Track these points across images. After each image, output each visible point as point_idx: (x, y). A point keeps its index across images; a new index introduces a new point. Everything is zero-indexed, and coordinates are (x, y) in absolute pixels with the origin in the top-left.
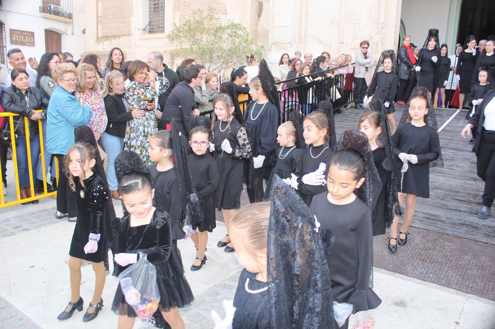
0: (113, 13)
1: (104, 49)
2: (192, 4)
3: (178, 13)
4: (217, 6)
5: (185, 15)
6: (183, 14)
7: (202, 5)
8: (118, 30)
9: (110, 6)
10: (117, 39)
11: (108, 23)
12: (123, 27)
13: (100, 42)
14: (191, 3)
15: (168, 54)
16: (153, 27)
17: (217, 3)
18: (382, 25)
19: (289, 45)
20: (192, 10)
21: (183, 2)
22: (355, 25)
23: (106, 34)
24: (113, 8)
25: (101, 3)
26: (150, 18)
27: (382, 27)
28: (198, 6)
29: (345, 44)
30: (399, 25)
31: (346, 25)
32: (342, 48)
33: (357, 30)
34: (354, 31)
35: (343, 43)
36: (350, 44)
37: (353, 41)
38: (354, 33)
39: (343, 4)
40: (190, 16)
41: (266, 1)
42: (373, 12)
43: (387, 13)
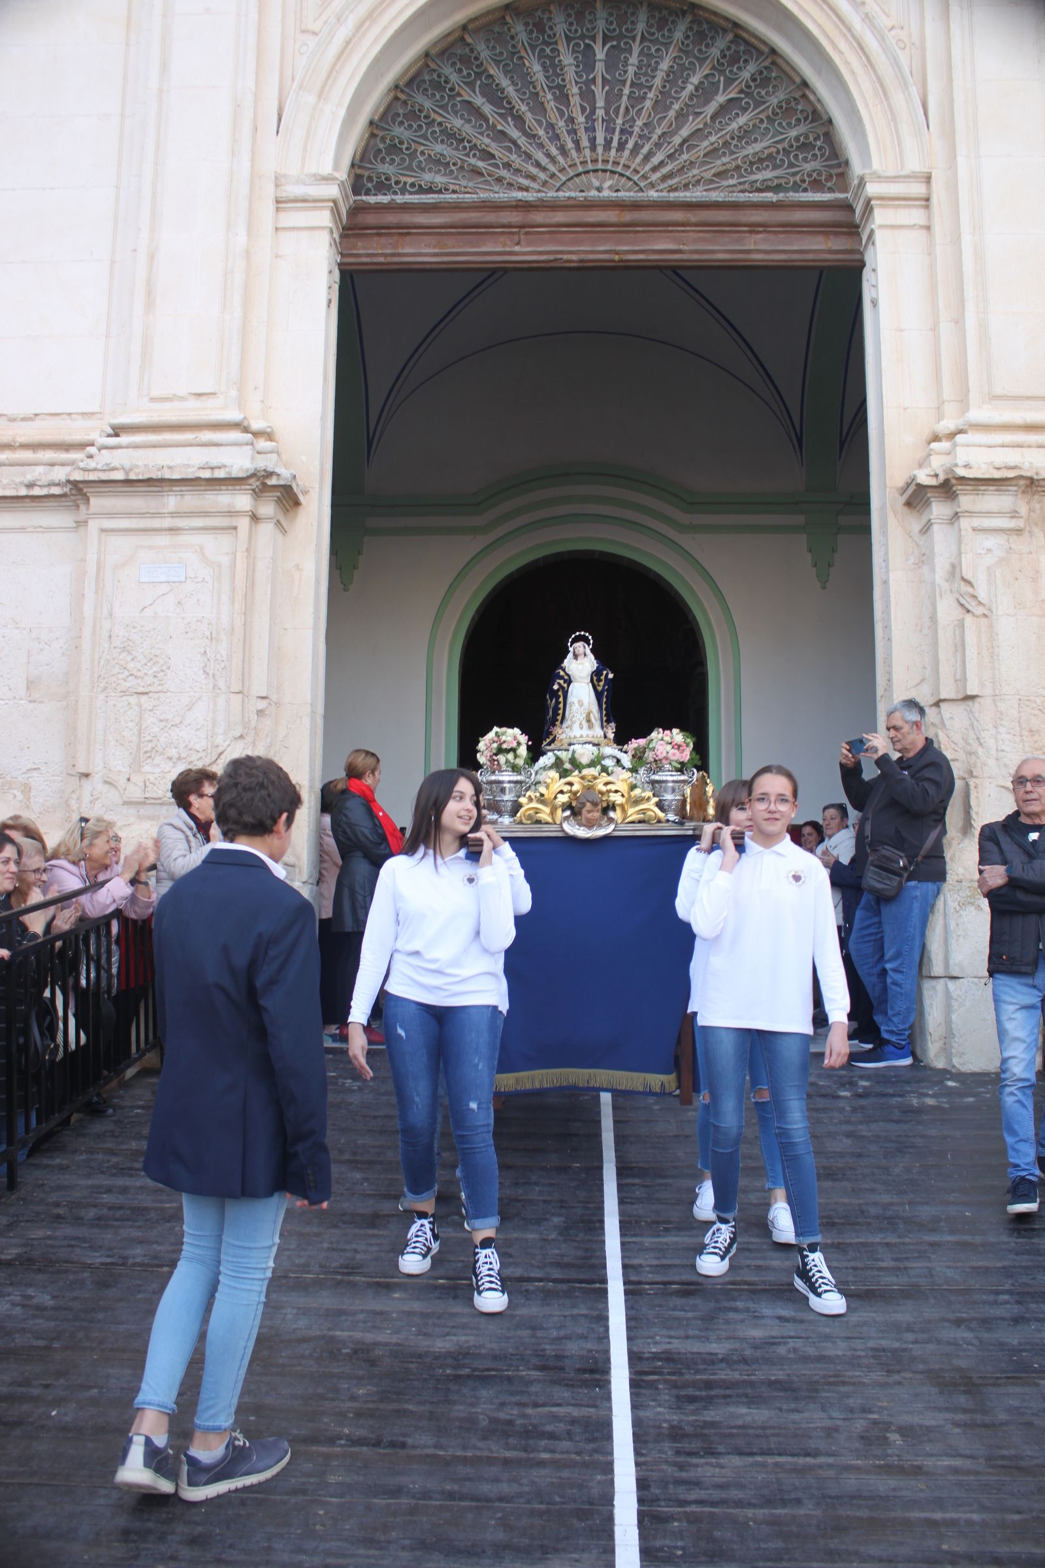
18: (262, 705)
22: (144, 698)
27: (260, 713)
29: (96, 781)
30: (320, 709)
31: (102, 696)
32: (87, 798)
33: (149, 720)
34: (139, 724)
35: (87, 775)
36: (122, 781)
37: (136, 766)
38: (140, 734)
39: (88, 609)
42: (223, 646)
43: (276, 654)
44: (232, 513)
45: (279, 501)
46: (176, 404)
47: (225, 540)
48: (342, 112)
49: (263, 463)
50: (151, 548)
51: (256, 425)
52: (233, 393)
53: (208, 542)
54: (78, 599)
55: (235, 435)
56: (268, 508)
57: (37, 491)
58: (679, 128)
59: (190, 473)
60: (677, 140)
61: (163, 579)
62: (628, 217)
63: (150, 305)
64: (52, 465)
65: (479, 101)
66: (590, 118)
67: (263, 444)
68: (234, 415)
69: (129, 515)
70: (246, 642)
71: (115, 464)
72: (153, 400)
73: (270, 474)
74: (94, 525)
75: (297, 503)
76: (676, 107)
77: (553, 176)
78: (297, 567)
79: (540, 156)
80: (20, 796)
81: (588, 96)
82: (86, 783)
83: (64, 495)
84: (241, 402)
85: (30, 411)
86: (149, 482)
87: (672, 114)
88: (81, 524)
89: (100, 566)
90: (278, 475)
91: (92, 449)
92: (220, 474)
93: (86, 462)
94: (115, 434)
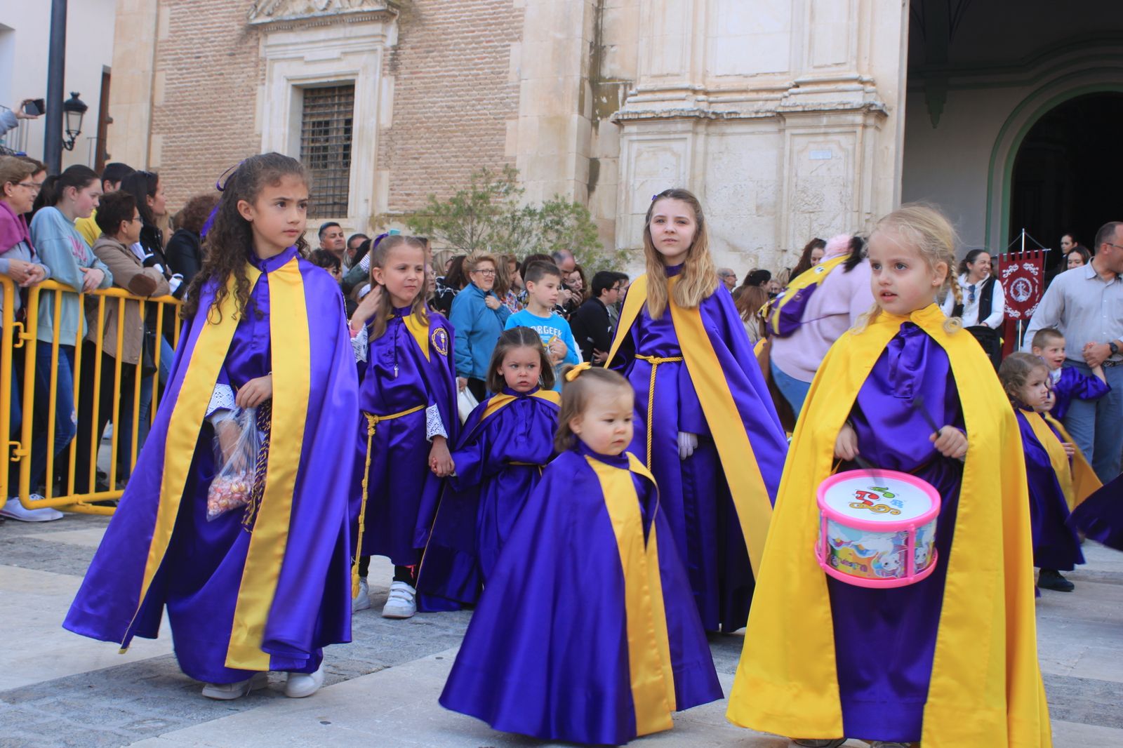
0: (196, 164)
2: (427, 155)
3: (386, 175)
4: (491, 163)
5: (407, 180)
6: (401, 177)
7: (453, 159)
9: (188, 146)
11: (181, 186)
14: (423, 153)
17: (493, 156)
18: (868, 217)
20: (426, 168)
21: (403, 149)
22: (812, 215)
24: (197, 150)
25: (161, 136)
27: (867, 221)
28: (441, 160)
29: (790, 254)
31: (792, 214)
33: (815, 224)
34: (810, 227)
35: (785, 251)
38: (810, 232)
39: (786, 173)
40: (420, 181)
41: (606, 157)
42: (849, 189)
43: (875, 191)
44: (854, 125)
45: (877, 117)
46: (826, 69)
47: (851, 138)
49: (870, 99)
50: (815, 142)
51: (866, 78)
52: (854, 63)
53: (843, 140)
54: (781, 167)
55: (856, 85)
56: (871, 121)
57: (760, 115)
59: (833, 107)
61: (821, 157)
63: (812, 18)
64: (767, 100)
67: (869, 88)
68: (854, 75)
69: (805, 127)
70: (861, 187)
71: (798, 103)
72: (815, 67)
73: (872, 105)
74: (788, 132)
75: (886, 115)
78: (886, 148)
80: (753, 261)
83: (773, 116)
84: (858, 67)
85: (754, 72)
86: (814, 111)
88: (781, 131)
89: (791, 152)
90: (876, 105)
91: (786, 93)
92: (848, 107)
93: (784, 102)
94: (797, 86)
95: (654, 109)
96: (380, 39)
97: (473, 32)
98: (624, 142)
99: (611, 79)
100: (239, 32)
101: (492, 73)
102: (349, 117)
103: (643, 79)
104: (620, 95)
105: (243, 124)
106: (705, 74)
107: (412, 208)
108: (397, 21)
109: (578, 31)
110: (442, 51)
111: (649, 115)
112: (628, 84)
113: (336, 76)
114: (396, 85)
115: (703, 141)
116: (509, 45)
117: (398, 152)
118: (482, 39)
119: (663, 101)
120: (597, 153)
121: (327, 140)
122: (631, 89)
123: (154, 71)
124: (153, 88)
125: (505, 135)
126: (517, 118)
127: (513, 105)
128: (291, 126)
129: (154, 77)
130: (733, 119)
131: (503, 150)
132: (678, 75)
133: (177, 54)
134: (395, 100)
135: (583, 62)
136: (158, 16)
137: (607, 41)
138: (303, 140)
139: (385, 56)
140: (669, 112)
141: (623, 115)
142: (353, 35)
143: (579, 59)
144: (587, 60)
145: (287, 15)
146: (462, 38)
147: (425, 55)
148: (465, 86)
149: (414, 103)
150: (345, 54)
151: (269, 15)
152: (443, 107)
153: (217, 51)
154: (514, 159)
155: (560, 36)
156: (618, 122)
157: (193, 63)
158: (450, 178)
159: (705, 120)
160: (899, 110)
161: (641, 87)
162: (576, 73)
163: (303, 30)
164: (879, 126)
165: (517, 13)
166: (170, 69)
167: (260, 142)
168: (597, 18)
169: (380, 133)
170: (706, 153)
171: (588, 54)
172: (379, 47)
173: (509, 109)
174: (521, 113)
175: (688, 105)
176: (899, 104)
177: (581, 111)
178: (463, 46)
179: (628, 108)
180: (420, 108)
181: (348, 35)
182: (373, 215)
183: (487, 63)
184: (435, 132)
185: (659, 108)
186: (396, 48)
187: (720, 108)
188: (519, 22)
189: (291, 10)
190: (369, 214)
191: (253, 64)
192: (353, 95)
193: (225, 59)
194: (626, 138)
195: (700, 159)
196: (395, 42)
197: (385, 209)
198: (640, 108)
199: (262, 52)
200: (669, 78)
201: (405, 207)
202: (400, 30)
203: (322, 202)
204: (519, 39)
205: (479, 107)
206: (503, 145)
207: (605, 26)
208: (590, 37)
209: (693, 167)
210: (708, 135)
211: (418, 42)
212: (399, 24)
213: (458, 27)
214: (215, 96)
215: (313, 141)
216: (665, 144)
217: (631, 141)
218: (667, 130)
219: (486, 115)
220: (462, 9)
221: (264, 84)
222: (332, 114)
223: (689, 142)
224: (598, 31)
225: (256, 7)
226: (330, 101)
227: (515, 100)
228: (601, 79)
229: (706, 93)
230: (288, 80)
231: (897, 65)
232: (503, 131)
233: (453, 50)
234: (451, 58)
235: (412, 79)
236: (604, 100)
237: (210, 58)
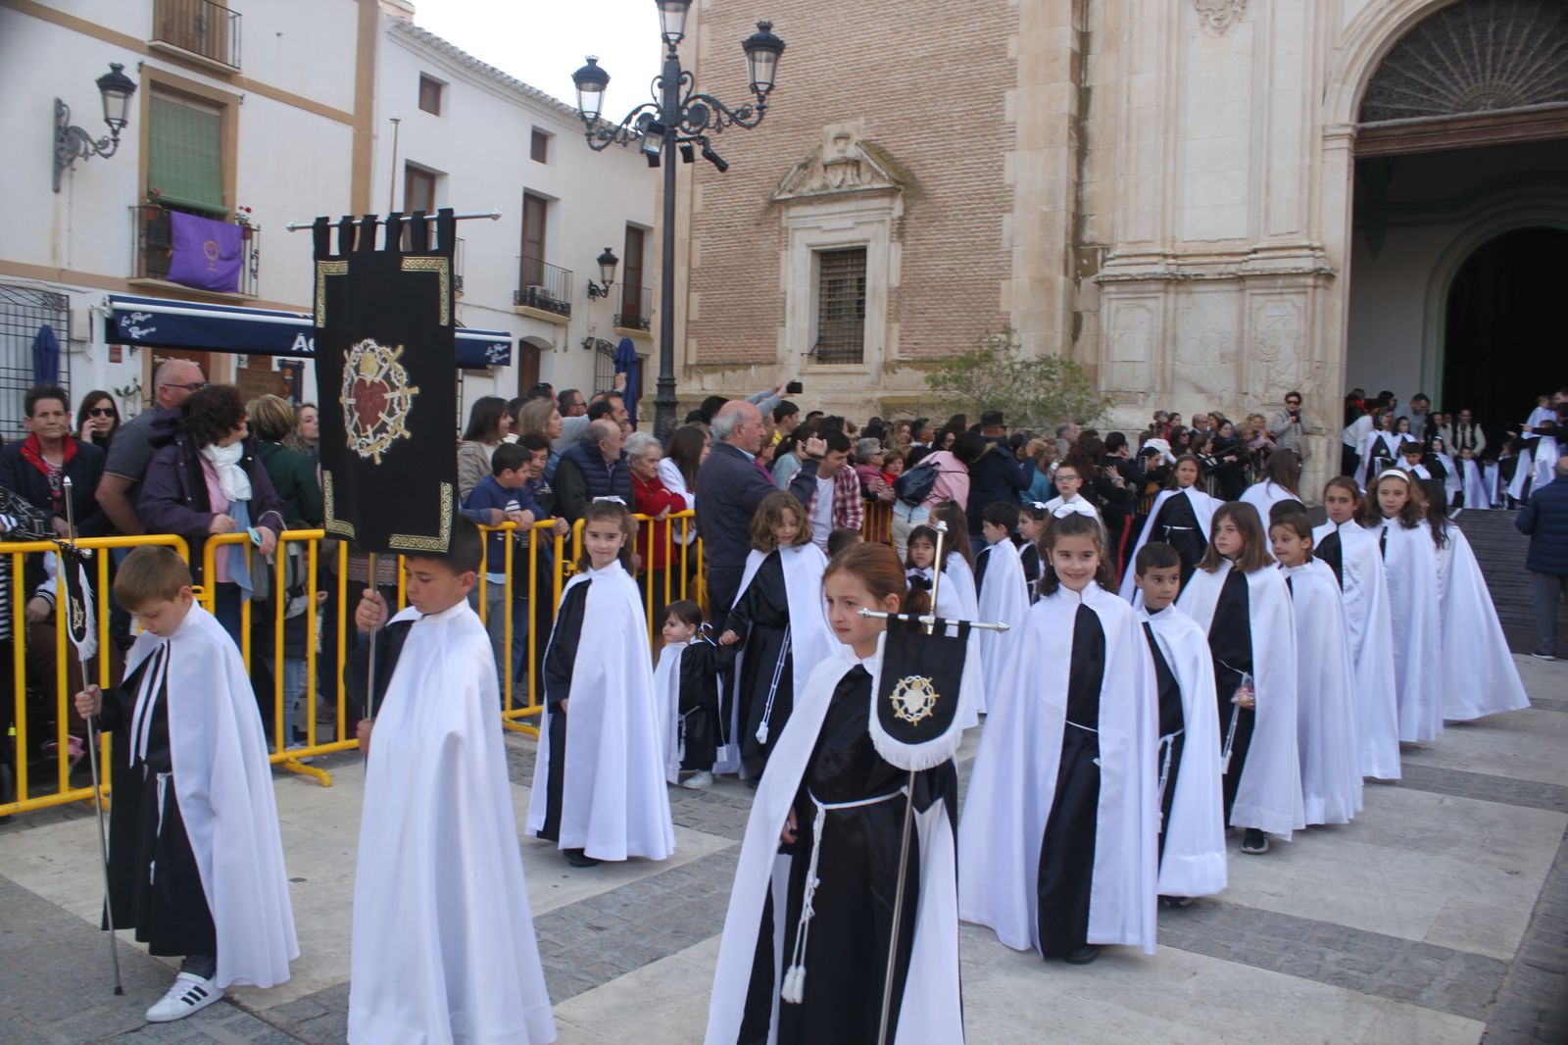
0: (730, 317)
1: (703, 389)
2: (931, 310)
3: (896, 327)
4: (987, 317)
5: (914, 331)
6: (909, 329)
7: (955, 314)
8: (742, 353)
9: (722, 302)
10: (740, 372)
11: (717, 336)
12: (757, 347)
13: (693, 375)
14: (928, 309)
15: (876, 407)
16: (828, 349)
17: (989, 311)
18: (1318, 364)
19: (1141, 395)
21: (910, 305)
22: (1269, 363)
23: (708, 358)
24: (730, 305)
25: (698, 294)
26: (820, 331)
27: (1318, 367)
29: (1251, 397)
30: (1344, 363)
31: (1252, 362)
32: (1246, 403)
33: (1272, 372)
34: (1268, 373)
35: (1246, 394)
36: (1260, 396)
37: (1266, 390)
38: (1270, 378)
39: (1246, 327)
40: (926, 332)
41: (1088, 311)
42: (1302, 342)
43: (1325, 343)
44: (1306, 286)
45: (1326, 278)
46: (1281, 237)
47: (1303, 297)
48: (1353, 89)
49: (1320, 264)
50: (1272, 301)
51: (1316, 244)
52: (1305, 231)
53: (1294, 297)
54: (1241, 322)
55: (1307, 252)
56: (1320, 282)
57: (1223, 277)
58: (1531, 66)
59: (1288, 271)
60: (1531, 71)
61: (1277, 313)
62: (1499, 121)
63: (1268, 192)
64: (1228, 263)
65: (1424, 62)
66: (1484, 66)
67: (1319, 253)
68: (1305, 242)
69: (1262, 288)
70: (1312, 338)
71: (1256, 267)
72: (1271, 235)
73: (1321, 269)
74: (1248, 292)
75: (1333, 276)
76: (1531, 53)
77: (1461, 99)
78: (1334, 304)
79: (1455, 89)
80: (1218, 401)
81: (1483, 54)
82: (1246, 398)
83: (1235, 278)
84: (1309, 236)
85: (1217, 238)
86: (1271, 275)
87: (1529, 57)
88: (1242, 290)
89: (1251, 309)
90: (1325, 269)
91: (1246, 258)
92: (1300, 271)
93: (1244, 266)
94: (1255, 251)
95: (1130, 272)
96: (888, 211)
97: (969, 204)
98: (1104, 300)
99: (1091, 244)
100: (764, 205)
101: (988, 240)
102: (861, 276)
103: (1120, 245)
104: (1099, 258)
105: (769, 283)
106: (1174, 240)
107: (921, 355)
108: (903, 196)
109: (1062, 205)
110: (943, 221)
111: (1126, 278)
112: (1106, 249)
113: (851, 242)
114: (903, 250)
115: (1172, 299)
116: (1000, 216)
117: (907, 307)
118: (978, 211)
119: (1138, 264)
120: (1080, 308)
121: (841, 296)
122: (1108, 253)
123: (691, 238)
124: (690, 253)
125: (999, 293)
126: (1010, 279)
127: (1006, 268)
128: (812, 285)
129: (690, 243)
130: (1200, 280)
131: (998, 306)
132: (1150, 242)
133: (709, 224)
134: (903, 263)
135: (1067, 231)
136: (692, 193)
137: (1086, 210)
138: (821, 296)
139: (893, 225)
140: (1144, 275)
141: (1104, 276)
142: (864, 208)
143: (1063, 229)
144: (1070, 228)
145: (805, 191)
146: (959, 210)
147: (927, 224)
148: (963, 251)
149: (918, 266)
150: (858, 223)
151: (790, 191)
152: (944, 269)
153: (746, 221)
154: (1008, 314)
155: (1046, 209)
156: (1100, 284)
157: (723, 232)
158: (952, 330)
159: (1175, 282)
160: (1345, 272)
161: (1118, 252)
162: (1061, 241)
163: (820, 204)
164: (1327, 285)
165: (1007, 189)
166: (705, 237)
167: (785, 299)
168: (1077, 191)
169: (891, 291)
170: (1176, 309)
171: (1071, 223)
172: (887, 218)
173: (1003, 271)
174: (1014, 275)
175: (1160, 269)
176: (1345, 266)
177: (1066, 273)
178: (961, 216)
179: (1106, 271)
180: (925, 270)
181: (860, 208)
182: (885, 361)
183: (982, 231)
184: (938, 291)
185: (1134, 271)
186: (901, 218)
187: (1189, 271)
188: (1010, 196)
189: (809, 187)
190: (883, 361)
191: (776, 232)
192: (865, 257)
193: (752, 228)
194: (1106, 296)
195: (1170, 315)
196: (901, 214)
197: (896, 356)
198: (1117, 271)
199: (784, 222)
200: (1142, 244)
201: (913, 355)
202: (905, 203)
203: (840, 348)
204: (1010, 211)
205: (976, 269)
206: (998, 302)
207: (1085, 198)
208: (1072, 209)
209: (1165, 322)
210: (1177, 293)
211: (922, 213)
212: (905, 198)
213: (956, 201)
214: (745, 259)
215: (830, 296)
216: (1141, 302)
217: (1111, 299)
218: (1141, 290)
219: (982, 275)
220: (959, 185)
221: (787, 249)
222: (846, 273)
223: (1161, 300)
224: (1078, 203)
225: (779, 185)
226: (843, 263)
227: (1008, 263)
228: (1083, 244)
229: (1175, 257)
230: (808, 246)
231: (1343, 233)
232: (998, 290)
233: (952, 220)
234: (951, 227)
235: (915, 245)
236: (1085, 262)
237: (739, 228)
